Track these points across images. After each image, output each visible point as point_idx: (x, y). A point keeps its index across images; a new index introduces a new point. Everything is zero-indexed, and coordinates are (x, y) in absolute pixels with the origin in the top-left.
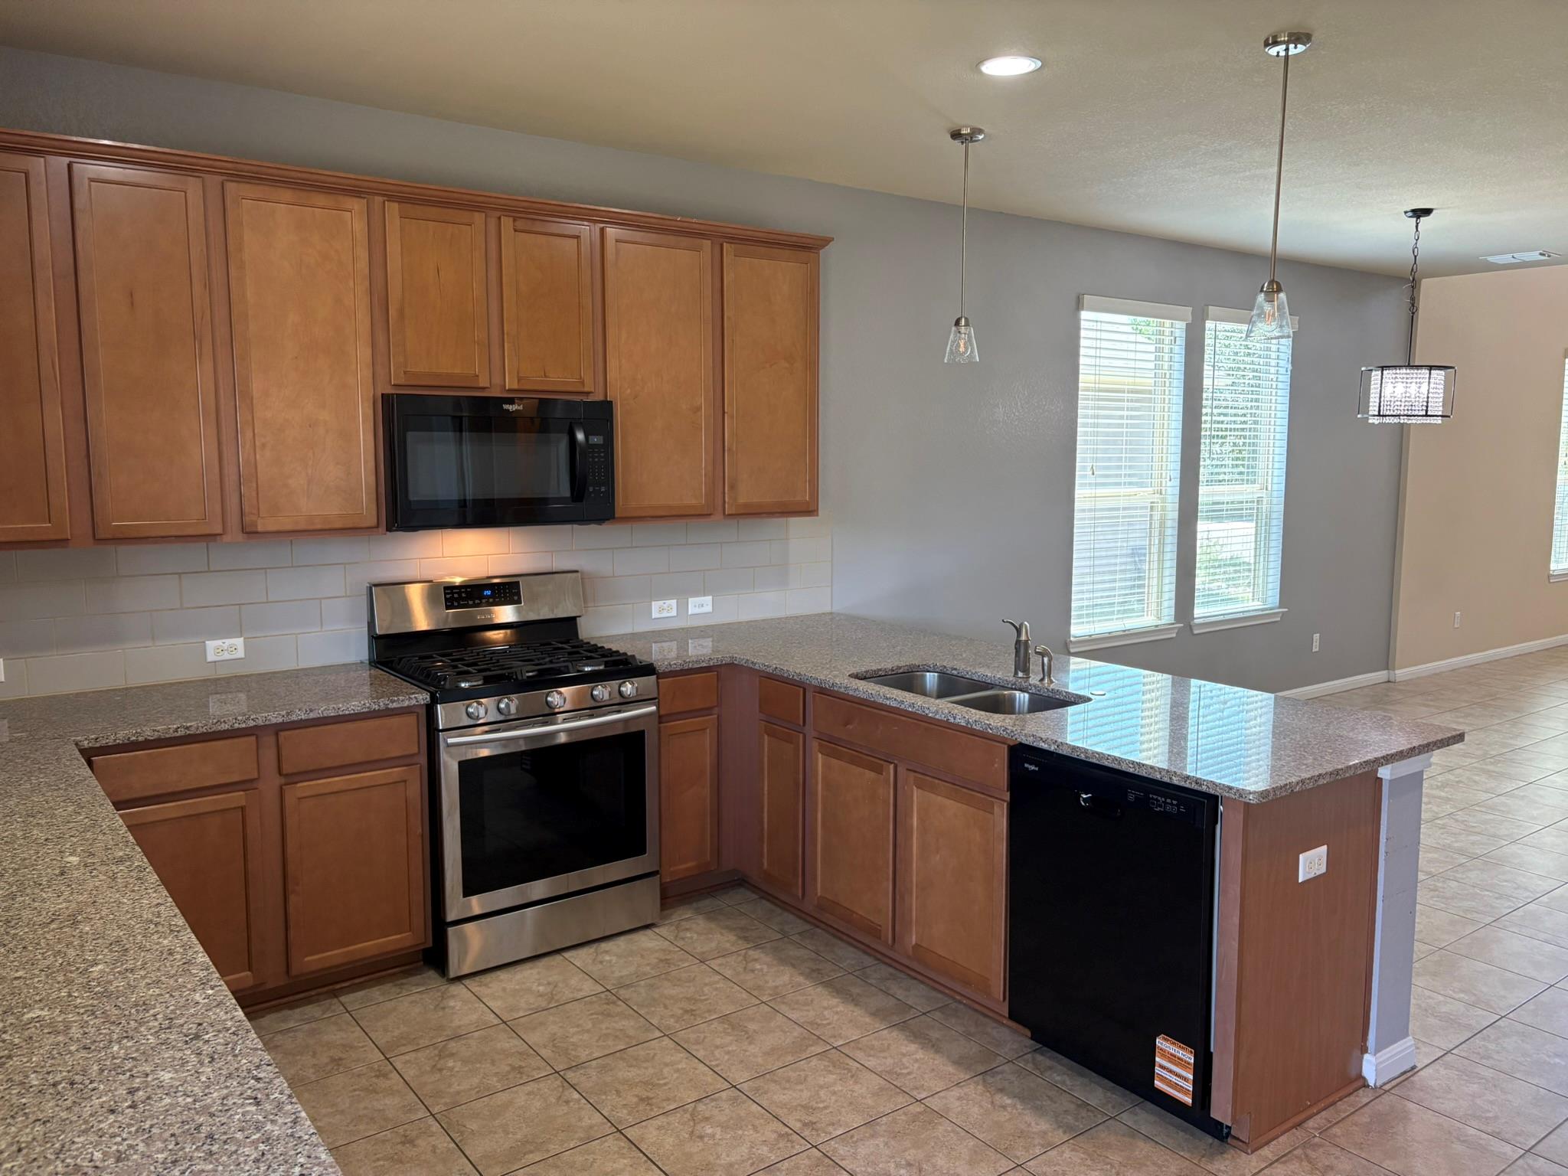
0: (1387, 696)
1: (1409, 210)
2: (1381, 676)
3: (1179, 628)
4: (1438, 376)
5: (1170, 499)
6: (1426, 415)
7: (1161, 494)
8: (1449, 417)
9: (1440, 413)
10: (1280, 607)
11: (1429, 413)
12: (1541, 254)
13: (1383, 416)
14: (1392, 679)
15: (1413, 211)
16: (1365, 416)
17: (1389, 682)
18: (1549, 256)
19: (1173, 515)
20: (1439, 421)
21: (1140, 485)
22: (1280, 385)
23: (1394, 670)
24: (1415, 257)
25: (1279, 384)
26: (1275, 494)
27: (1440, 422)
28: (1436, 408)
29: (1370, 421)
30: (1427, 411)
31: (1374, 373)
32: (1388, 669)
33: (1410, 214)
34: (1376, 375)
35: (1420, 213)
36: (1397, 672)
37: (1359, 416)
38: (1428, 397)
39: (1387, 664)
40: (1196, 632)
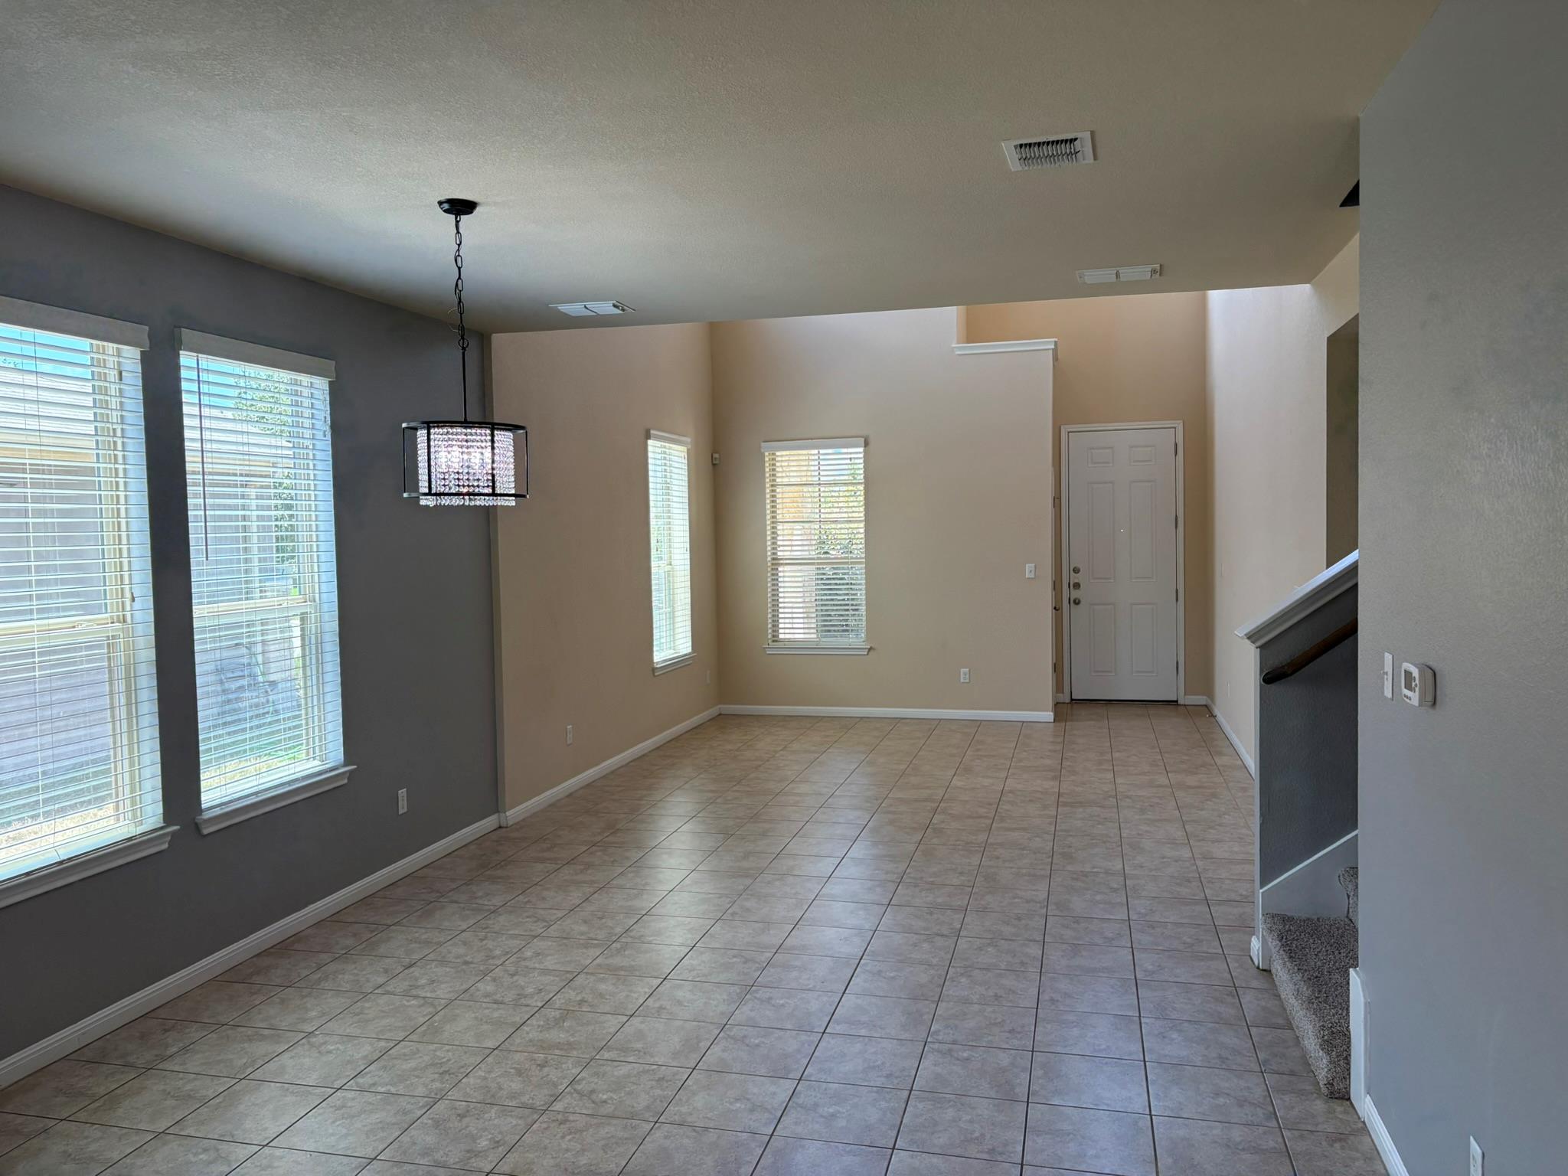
0: (498, 852)
1: (443, 198)
2: (488, 823)
3: (173, 834)
4: (504, 439)
5: (140, 630)
6: (494, 494)
7: (125, 621)
8: (524, 496)
9: (513, 492)
10: (346, 764)
11: (498, 491)
12: (614, 306)
13: (436, 494)
14: (503, 824)
15: (449, 201)
16: (414, 495)
17: (500, 827)
18: (623, 310)
19: (146, 653)
20: (511, 502)
21: (87, 610)
22: (319, 455)
23: (505, 813)
24: (459, 268)
25: (317, 453)
26: (325, 607)
27: (513, 503)
28: (507, 483)
29: (423, 502)
30: (493, 488)
31: (419, 433)
32: (498, 812)
33: (446, 206)
34: (422, 434)
35: (460, 207)
36: (508, 814)
37: (405, 495)
38: (493, 469)
39: (495, 805)
40: (205, 832)
